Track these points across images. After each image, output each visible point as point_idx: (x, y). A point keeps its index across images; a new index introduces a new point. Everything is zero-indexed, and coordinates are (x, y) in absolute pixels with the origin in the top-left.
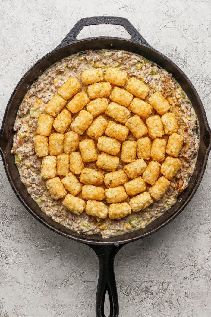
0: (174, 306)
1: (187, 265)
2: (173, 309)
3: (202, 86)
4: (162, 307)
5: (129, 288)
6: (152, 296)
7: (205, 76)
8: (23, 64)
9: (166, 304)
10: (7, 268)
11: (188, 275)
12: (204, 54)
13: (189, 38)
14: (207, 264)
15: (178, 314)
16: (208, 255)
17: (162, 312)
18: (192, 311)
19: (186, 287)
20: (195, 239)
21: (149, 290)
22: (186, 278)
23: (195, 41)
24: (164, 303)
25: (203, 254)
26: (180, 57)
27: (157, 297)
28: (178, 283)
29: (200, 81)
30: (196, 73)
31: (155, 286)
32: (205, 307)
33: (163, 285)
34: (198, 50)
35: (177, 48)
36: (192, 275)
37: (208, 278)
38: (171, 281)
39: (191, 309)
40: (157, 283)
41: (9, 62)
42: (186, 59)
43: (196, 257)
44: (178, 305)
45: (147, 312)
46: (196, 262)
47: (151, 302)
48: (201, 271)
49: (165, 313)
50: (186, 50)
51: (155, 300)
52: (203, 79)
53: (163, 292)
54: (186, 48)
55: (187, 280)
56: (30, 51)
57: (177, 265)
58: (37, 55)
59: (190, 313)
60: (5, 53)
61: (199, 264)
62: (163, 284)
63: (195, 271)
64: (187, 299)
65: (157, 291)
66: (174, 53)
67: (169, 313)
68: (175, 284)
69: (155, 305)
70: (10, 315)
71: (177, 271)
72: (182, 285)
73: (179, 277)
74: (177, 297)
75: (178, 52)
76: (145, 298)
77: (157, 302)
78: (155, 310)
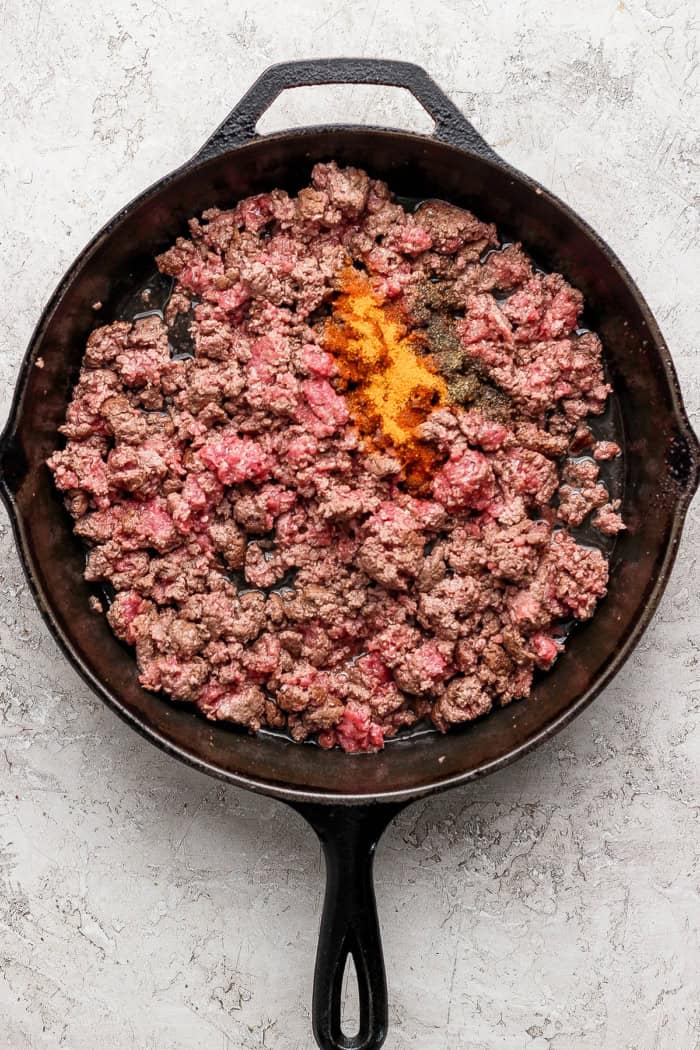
0: (566, 885)
1: (612, 753)
2: (563, 893)
3: (679, 171)
4: (528, 886)
5: (423, 821)
6: (495, 849)
7: (691, 137)
8: (97, 81)
9: (541, 877)
10: (27, 744)
11: (617, 783)
12: (689, 65)
13: (644, 11)
14: (678, 749)
15: (579, 911)
16: (683, 721)
17: (529, 901)
18: (626, 901)
19: (608, 825)
20: (640, 668)
21: (486, 830)
22: (610, 795)
23: (662, 22)
24: (535, 872)
25: (666, 718)
26: (613, 74)
27: (514, 852)
28: (581, 808)
29: (674, 154)
30: (663, 127)
31: (507, 818)
32: (667, 891)
33: (534, 815)
34: (670, 53)
35: (602, 44)
36: (630, 784)
37: (680, 796)
38: (558, 803)
39: (620, 894)
40: (513, 809)
41: (54, 74)
42: (633, 82)
43: (643, 726)
44: (579, 880)
45: (477, 900)
46: (643, 744)
47: (492, 869)
48: (658, 773)
49: (537, 907)
50: (631, 50)
51: (507, 861)
52: (684, 146)
53: (533, 837)
54: (632, 44)
55: (612, 801)
56: (123, 40)
57: (579, 751)
58: (143, 55)
59: (619, 907)
60: (40, 44)
61: (654, 751)
62: (533, 812)
63: (639, 774)
64: (609, 862)
65: (513, 833)
66: (591, 60)
67: (549, 908)
68: (573, 811)
69: (507, 879)
70: (31, 896)
71: (580, 772)
72: (594, 817)
73: (588, 790)
74: (579, 856)
75: (606, 55)
76: (473, 856)
77: (513, 870)
78: (505, 895)
